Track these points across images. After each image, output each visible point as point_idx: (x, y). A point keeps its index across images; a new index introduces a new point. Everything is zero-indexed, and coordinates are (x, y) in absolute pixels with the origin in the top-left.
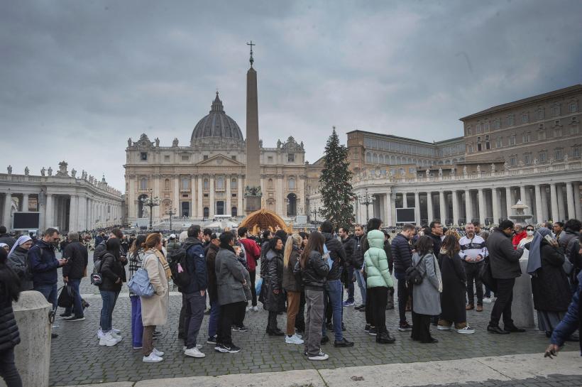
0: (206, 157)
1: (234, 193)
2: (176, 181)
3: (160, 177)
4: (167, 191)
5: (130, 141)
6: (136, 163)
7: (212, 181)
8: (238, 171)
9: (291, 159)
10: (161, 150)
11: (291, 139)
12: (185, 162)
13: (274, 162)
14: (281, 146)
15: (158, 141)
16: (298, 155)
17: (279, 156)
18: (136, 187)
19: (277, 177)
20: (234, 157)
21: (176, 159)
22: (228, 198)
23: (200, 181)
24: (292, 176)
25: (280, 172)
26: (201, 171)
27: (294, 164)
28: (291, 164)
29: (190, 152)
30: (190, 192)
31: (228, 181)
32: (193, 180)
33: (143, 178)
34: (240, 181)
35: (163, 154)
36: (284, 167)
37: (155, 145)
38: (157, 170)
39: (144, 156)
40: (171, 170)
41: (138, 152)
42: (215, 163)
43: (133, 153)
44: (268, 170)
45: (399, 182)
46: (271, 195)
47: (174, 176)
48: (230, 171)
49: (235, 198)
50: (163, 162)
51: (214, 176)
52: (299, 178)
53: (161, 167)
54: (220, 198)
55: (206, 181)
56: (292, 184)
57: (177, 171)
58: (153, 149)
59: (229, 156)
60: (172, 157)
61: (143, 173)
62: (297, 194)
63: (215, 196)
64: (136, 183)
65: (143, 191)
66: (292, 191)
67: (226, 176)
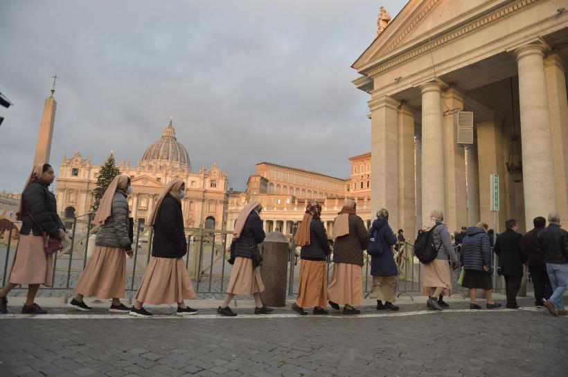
6: (67, 178)
7: (135, 199)
9: (213, 185)
10: (91, 167)
13: (196, 186)
16: (220, 181)
17: (202, 181)
19: (198, 200)
20: (159, 179)
24: (213, 200)
25: (201, 195)
27: (216, 189)
28: (213, 189)
31: (151, 200)
33: (72, 192)
35: (93, 171)
36: (205, 192)
37: (86, 162)
38: (85, 186)
39: (75, 172)
41: (70, 168)
42: (140, 183)
43: (65, 168)
44: (190, 192)
46: (190, 216)
50: (92, 178)
51: (139, 195)
52: (218, 203)
53: (89, 183)
54: (141, 216)
56: (212, 207)
61: (72, 188)
62: (216, 218)
63: (138, 213)
64: (65, 196)
65: (70, 204)
66: (210, 214)
67: (149, 195)
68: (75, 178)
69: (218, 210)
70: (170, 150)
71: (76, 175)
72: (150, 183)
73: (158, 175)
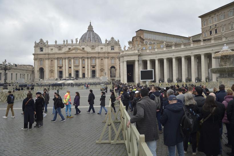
0: (70, 49)
1: (83, 66)
2: (56, 61)
3: (48, 59)
4: (52, 66)
5: (35, 43)
6: (38, 53)
7: (72, 61)
8: (85, 55)
9: (113, 49)
10: (49, 46)
11: (112, 38)
12: (60, 52)
13: (104, 51)
14: (108, 42)
15: (47, 42)
16: (116, 46)
17: (106, 47)
18: (38, 64)
19: (105, 58)
20: (83, 48)
21: (56, 50)
22: (80, 69)
23: (67, 60)
24: (113, 57)
25: (106, 55)
26: (67, 56)
27: (114, 51)
28: (113, 51)
29: (62, 46)
30: (63, 66)
31: (81, 60)
32: (64, 60)
33: (41, 60)
34: (86, 60)
35: (50, 48)
36: (108, 53)
37: (46, 44)
38: (47, 56)
39: (41, 49)
40: (53, 55)
41: (39, 48)
42: (74, 51)
43: (36, 48)
44: (101, 54)
45: (144, 52)
46: (102, 67)
47: (55, 59)
48: (81, 56)
49: (84, 69)
50: (50, 52)
51: (74, 58)
52: (116, 58)
53: (49, 54)
54: (77, 69)
55: (70, 61)
56: (113, 61)
57: (56, 56)
58: (45, 46)
59: (81, 48)
60: (54, 49)
61: (41, 58)
62: (115, 67)
63: (74, 68)
64: (38, 62)
65: (41, 66)
66: (113, 65)
67: (79, 58)
68: (42, 53)
69: (116, 62)
70: (91, 37)
71: (42, 51)
72: (79, 51)
73: (83, 47)
